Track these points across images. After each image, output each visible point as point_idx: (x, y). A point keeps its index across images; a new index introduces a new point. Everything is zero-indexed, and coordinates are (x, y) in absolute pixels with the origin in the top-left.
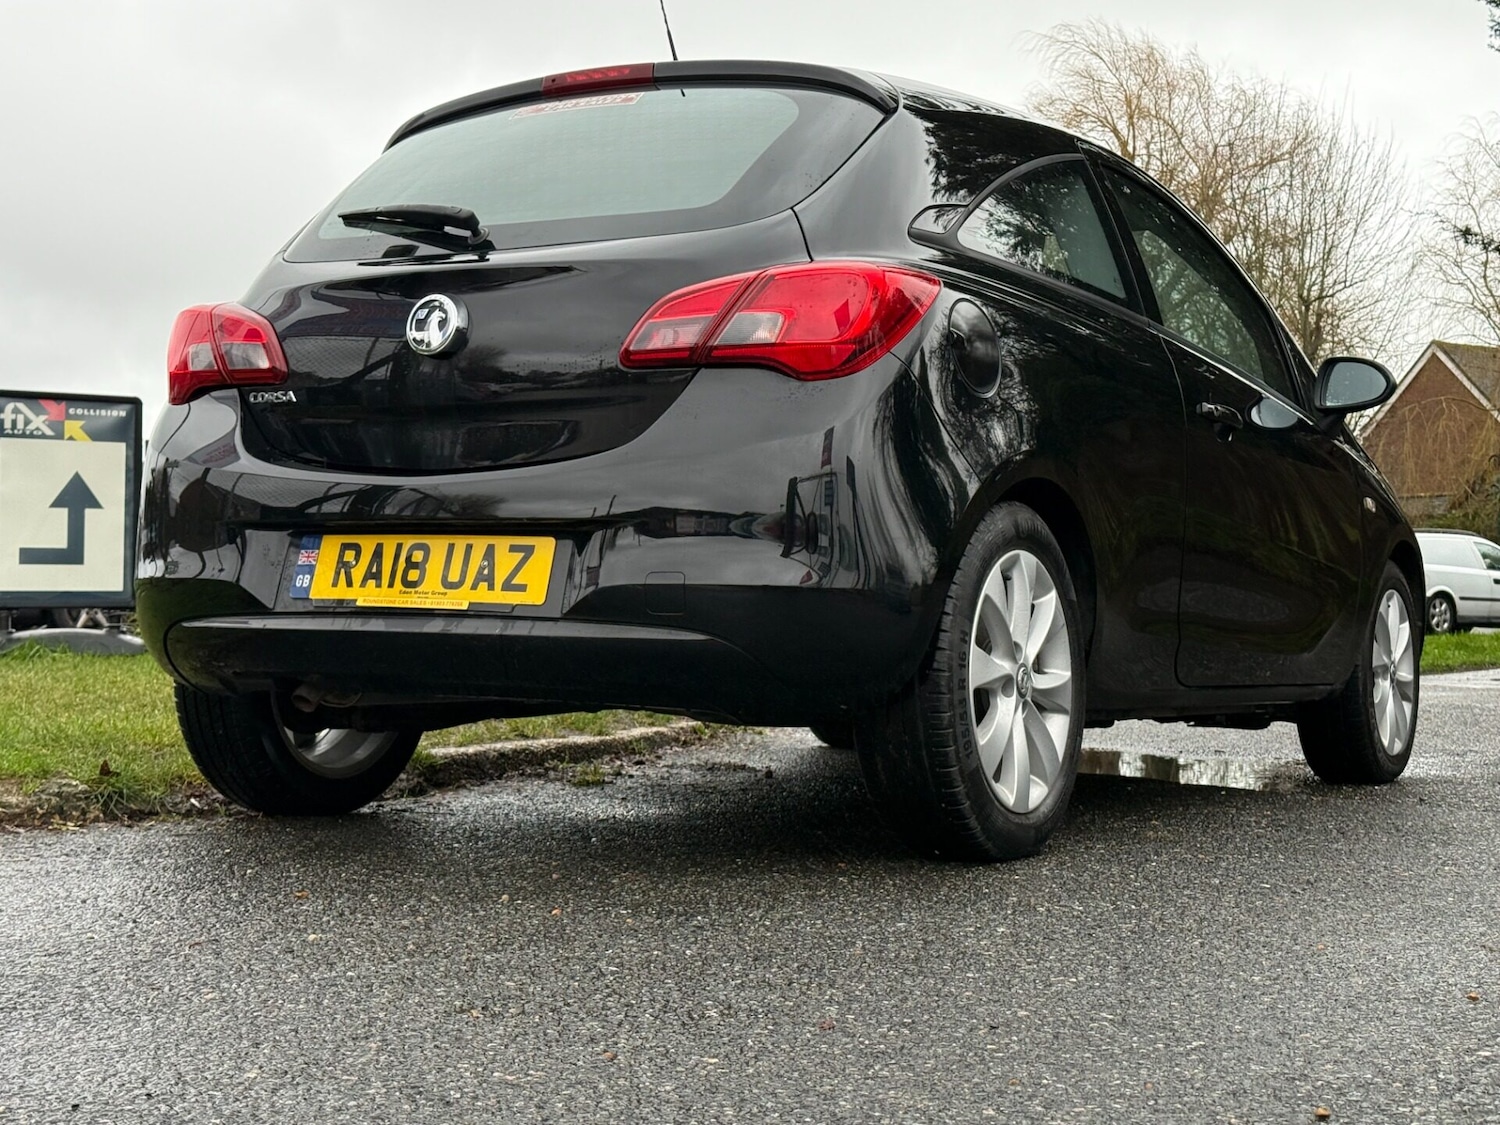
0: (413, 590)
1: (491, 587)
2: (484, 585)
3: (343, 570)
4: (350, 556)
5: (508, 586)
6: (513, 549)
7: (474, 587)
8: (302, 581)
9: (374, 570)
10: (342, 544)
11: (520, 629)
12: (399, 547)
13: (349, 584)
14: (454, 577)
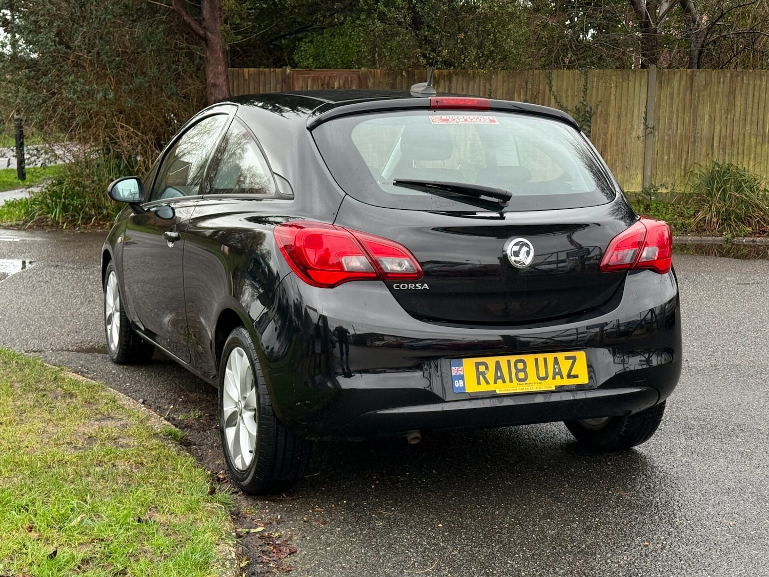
0: (524, 383)
1: (562, 378)
2: (558, 377)
3: (481, 376)
4: (482, 368)
5: (569, 376)
6: (567, 358)
7: (554, 378)
8: (458, 384)
9: (499, 375)
10: (476, 363)
11: (581, 396)
12: (509, 362)
13: (488, 383)
14: (542, 374)
